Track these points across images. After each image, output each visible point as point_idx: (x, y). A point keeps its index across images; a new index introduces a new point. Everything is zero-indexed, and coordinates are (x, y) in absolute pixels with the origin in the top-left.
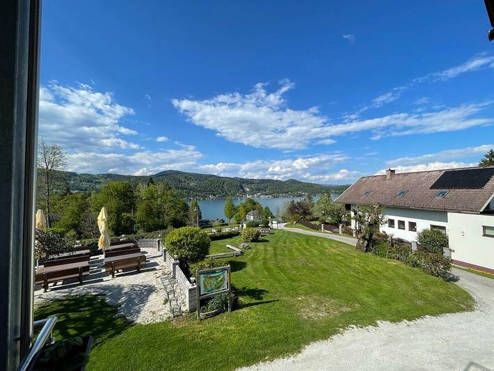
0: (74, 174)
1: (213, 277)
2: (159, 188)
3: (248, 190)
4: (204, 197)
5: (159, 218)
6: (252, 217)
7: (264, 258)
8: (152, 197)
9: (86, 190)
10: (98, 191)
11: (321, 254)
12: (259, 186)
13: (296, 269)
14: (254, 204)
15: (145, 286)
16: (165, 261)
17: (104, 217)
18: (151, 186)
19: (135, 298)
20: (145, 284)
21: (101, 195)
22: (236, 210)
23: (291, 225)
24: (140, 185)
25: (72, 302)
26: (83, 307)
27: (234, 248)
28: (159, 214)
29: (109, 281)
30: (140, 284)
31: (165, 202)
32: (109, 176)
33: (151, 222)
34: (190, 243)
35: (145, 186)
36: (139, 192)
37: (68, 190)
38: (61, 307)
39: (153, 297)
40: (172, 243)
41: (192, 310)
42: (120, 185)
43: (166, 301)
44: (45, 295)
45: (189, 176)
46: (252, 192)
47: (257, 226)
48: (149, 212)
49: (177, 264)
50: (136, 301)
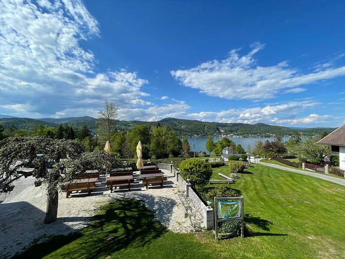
0: (118, 121)
1: (229, 205)
2: (164, 129)
3: (223, 131)
4: (191, 136)
5: (164, 149)
6: (227, 152)
7: (255, 189)
8: (159, 135)
9: (124, 130)
10: (130, 131)
11: (315, 192)
12: (232, 128)
13: (292, 203)
14: (229, 142)
15: (169, 200)
16: (178, 181)
17: (140, 148)
18: (159, 128)
19: (163, 208)
20: (168, 197)
21: (131, 133)
22: (214, 145)
23: (266, 161)
24: (153, 128)
25: (126, 203)
26: (133, 208)
27: (226, 177)
28: (164, 146)
29: (145, 191)
30: (165, 197)
31: (167, 138)
32: (135, 122)
33: (159, 151)
34: (198, 171)
35: (156, 128)
36: (152, 131)
37: (116, 130)
38: (121, 206)
39: (175, 209)
40: (185, 170)
41: (209, 229)
42: (141, 127)
43: (186, 215)
44: (111, 195)
45: (180, 122)
46: (226, 133)
47: (238, 160)
48: (158, 144)
49: (189, 186)
50: (165, 210)
